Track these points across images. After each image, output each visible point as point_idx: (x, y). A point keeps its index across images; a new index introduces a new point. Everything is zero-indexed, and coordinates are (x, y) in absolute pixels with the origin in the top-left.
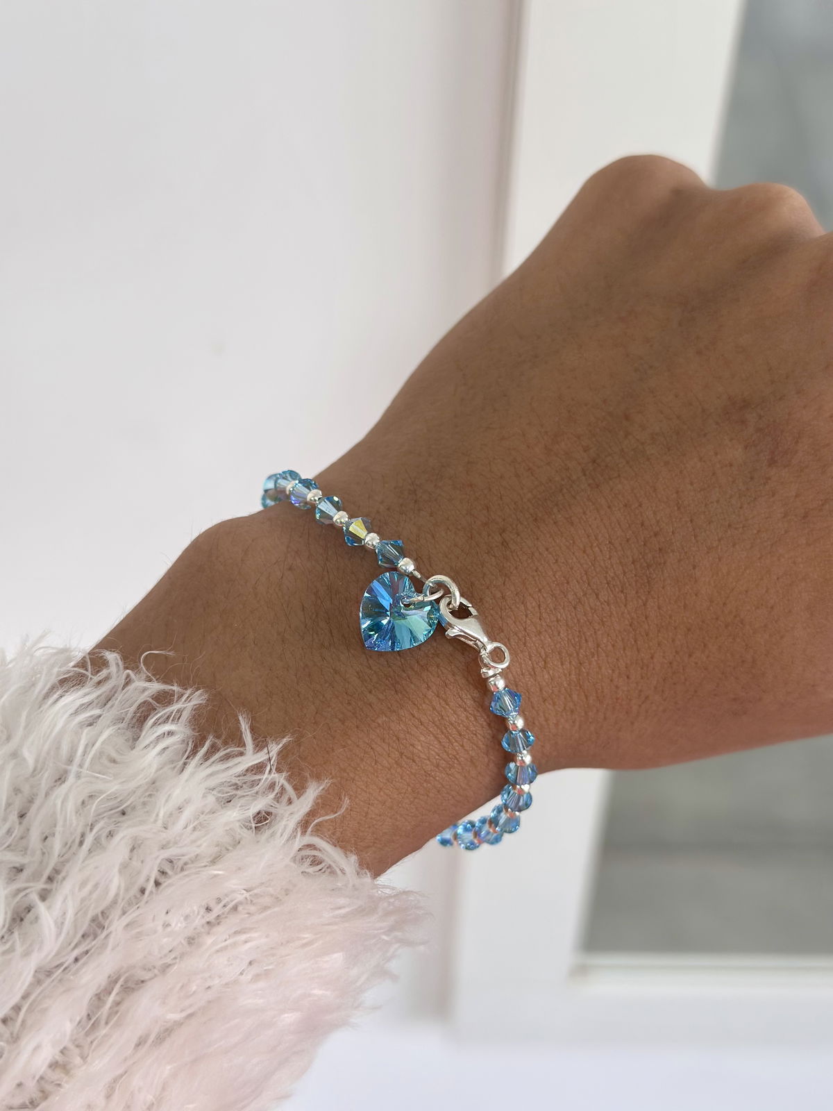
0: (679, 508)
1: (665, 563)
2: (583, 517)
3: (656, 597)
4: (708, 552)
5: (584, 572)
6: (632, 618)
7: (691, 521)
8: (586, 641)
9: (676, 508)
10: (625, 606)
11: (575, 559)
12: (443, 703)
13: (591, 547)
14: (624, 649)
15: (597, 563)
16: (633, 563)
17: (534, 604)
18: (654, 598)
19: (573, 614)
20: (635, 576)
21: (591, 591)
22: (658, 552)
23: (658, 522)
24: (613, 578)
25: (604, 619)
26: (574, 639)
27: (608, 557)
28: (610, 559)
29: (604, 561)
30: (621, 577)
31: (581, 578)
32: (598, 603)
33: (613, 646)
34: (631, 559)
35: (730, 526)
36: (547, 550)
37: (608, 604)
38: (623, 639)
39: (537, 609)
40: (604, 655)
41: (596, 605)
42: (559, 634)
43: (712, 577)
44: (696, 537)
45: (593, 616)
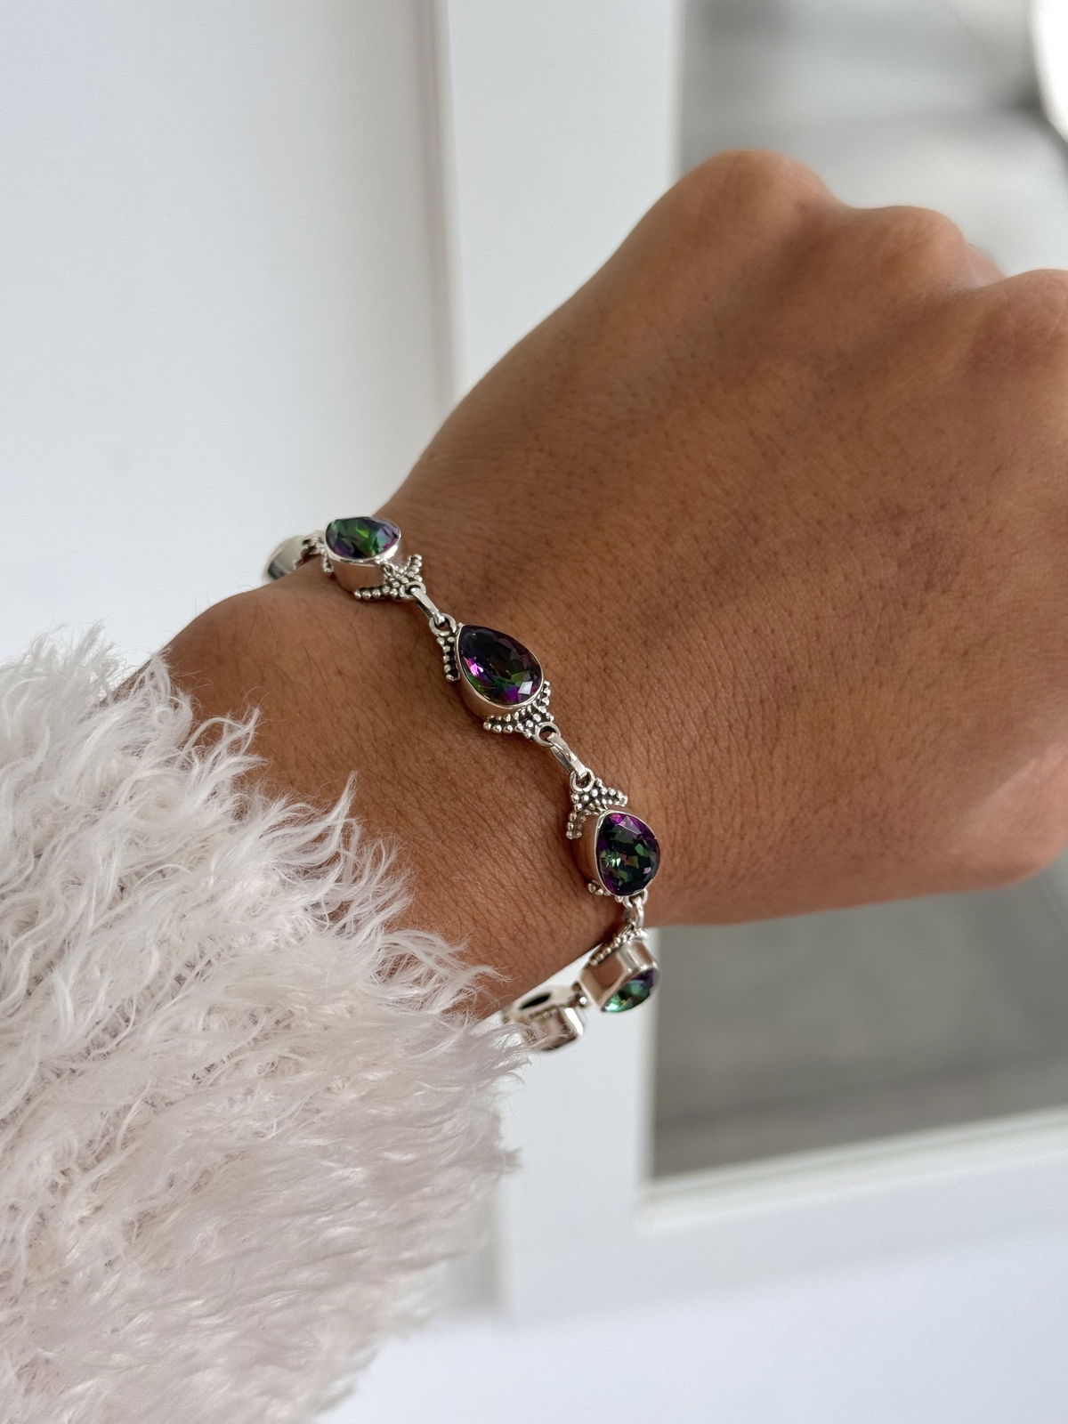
0: (818, 639)
1: (798, 704)
2: (704, 643)
3: (785, 744)
4: (850, 694)
5: (701, 711)
6: (755, 769)
7: (832, 654)
8: (699, 796)
9: (815, 638)
10: (748, 755)
11: (692, 694)
12: (528, 863)
13: (713, 680)
14: (742, 806)
15: (718, 701)
16: (761, 702)
17: (642, 749)
18: (782, 745)
19: (687, 764)
20: (763, 718)
21: (709, 736)
22: (791, 691)
23: (792, 654)
24: (736, 720)
25: (723, 770)
26: (685, 793)
27: (731, 694)
28: (734, 695)
29: (727, 698)
30: (747, 717)
31: (699, 718)
32: (716, 751)
33: (730, 802)
34: (758, 697)
35: (877, 662)
36: (659, 681)
37: (729, 752)
38: (742, 796)
39: (645, 753)
40: (717, 812)
41: (713, 752)
42: (668, 786)
43: (853, 724)
44: (836, 674)
45: (709, 767)
